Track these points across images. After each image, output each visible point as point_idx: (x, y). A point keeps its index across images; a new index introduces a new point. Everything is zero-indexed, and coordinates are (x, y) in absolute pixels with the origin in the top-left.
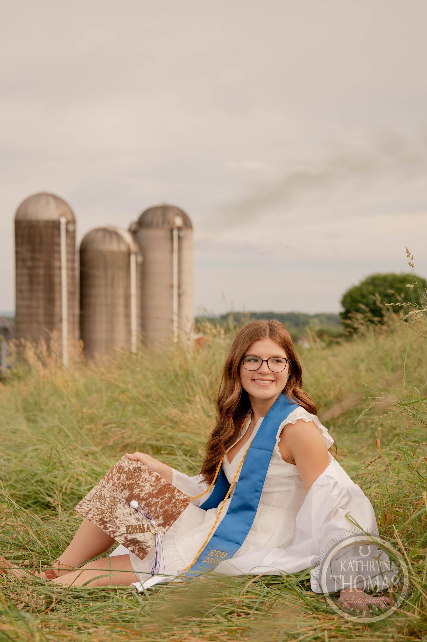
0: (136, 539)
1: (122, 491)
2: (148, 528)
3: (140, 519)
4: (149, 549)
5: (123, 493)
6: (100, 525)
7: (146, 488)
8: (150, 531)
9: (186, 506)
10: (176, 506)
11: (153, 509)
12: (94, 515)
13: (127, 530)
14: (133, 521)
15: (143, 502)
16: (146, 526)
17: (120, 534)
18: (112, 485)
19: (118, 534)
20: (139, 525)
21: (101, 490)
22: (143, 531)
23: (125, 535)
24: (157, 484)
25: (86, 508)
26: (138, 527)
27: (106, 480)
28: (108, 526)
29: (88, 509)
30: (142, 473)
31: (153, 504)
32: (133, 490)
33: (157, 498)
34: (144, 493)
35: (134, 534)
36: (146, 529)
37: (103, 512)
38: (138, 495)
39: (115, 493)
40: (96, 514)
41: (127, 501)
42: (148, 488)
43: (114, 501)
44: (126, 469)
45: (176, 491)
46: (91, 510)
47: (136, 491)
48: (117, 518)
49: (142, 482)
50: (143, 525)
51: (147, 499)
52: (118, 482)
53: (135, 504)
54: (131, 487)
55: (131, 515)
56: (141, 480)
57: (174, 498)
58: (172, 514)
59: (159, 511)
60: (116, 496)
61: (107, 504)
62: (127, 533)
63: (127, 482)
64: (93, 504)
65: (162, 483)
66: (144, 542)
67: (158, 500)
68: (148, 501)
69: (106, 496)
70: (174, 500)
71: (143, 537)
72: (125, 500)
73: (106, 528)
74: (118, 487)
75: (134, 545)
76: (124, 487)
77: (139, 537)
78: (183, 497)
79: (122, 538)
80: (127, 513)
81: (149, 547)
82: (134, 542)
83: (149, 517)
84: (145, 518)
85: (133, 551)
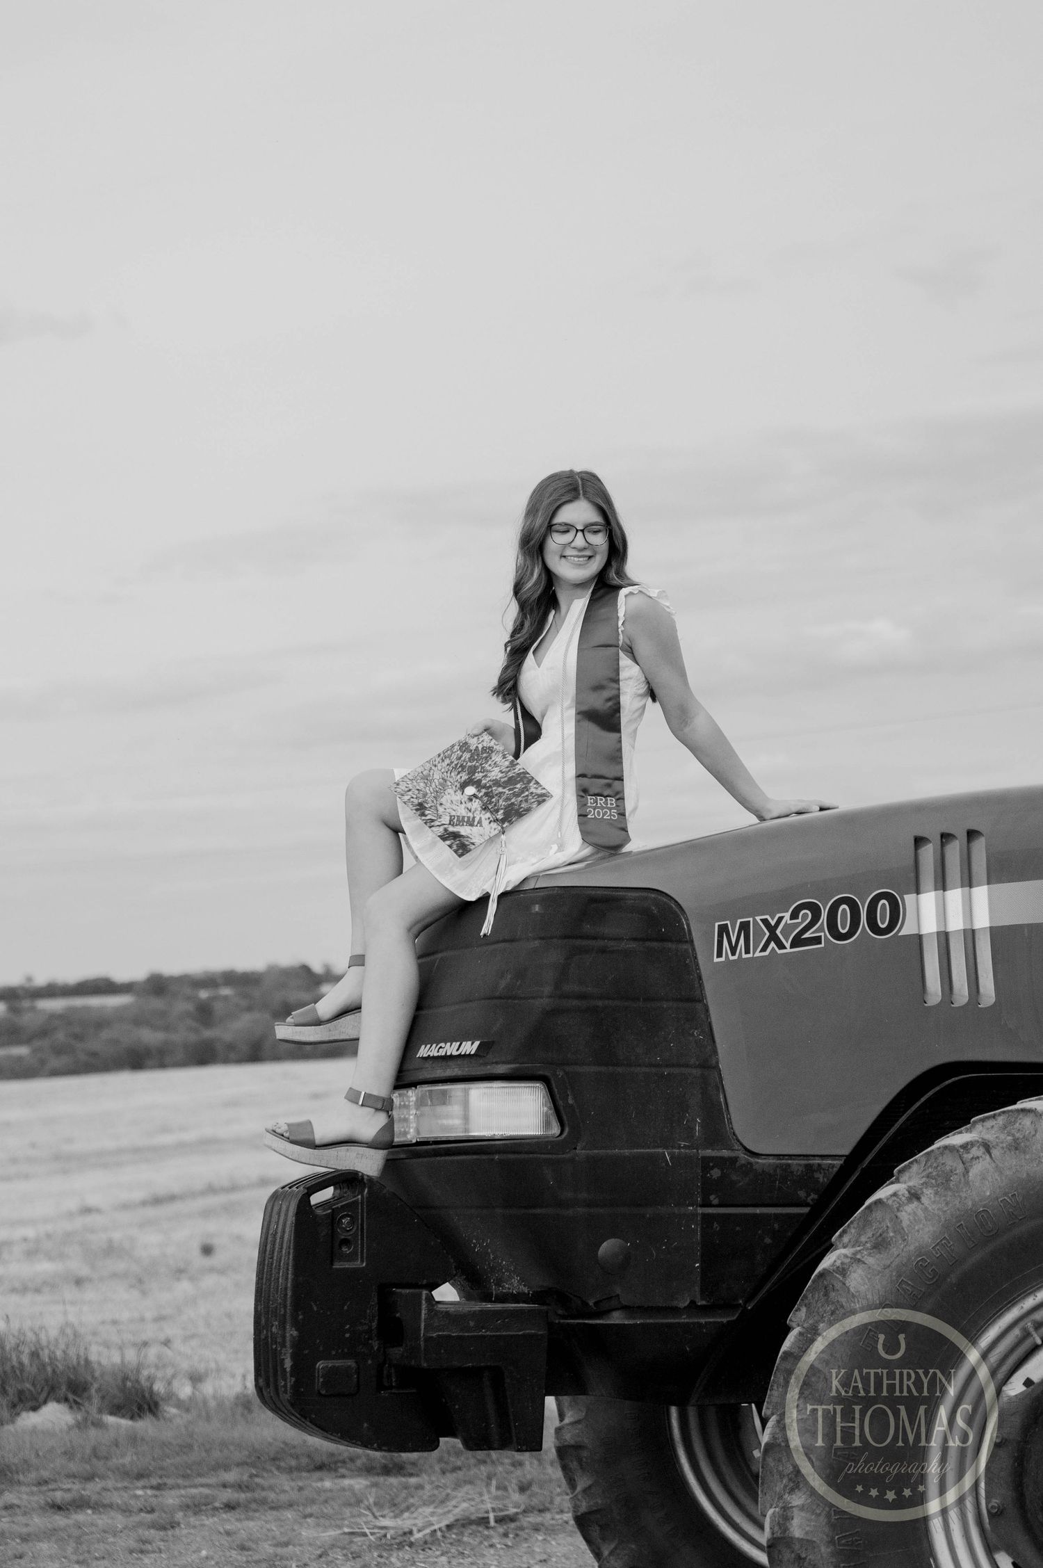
0: (459, 832)
1: (459, 773)
2: (480, 822)
3: (473, 810)
4: (472, 847)
5: (459, 776)
6: (417, 810)
7: (493, 774)
8: (481, 826)
9: (540, 803)
10: (526, 801)
11: (494, 800)
12: (412, 798)
13: (450, 821)
14: (462, 811)
15: (484, 791)
16: (477, 820)
17: (439, 824)
18: (448, 765)
19: (437, 823)
20: (469, 818)
21: (431, 769)
22: (472, 825)
23: (446, 826)
24: (509, 771)
25: (404, 788)
26: (466, 819)
27: (441, 757)
28: (427, 812)
29: (407, 789)
30: (494, 754)
31: (496, 795)
32: (474, 774)
33: (504, 788)
34: (488, 779)
35: (459, 827)
36: (476, 823)
37: (425, 795)
38: (480, 781)
39: (449, 775)
40: (415, 796)
41: (461, 787)
42: (495, 774)
43: (444, 784)
44: (473, 748)
45: (533, 782)
46: (410, 790)
47: (478, 776)
48: (441, 804)
49: (490, 765)
50: (474, 818)
51: (490, 787)
52: (456, 762)
53: (470, 790)
54: (473, 771)
55: (461, 803)
56: (489, 763)
57: (527, 790)
58: (518, 809)
59: (502, 803)
60: (449, 778)
61: (434, 786)
62: (450, 824)
63: (469, 764)
64: (415, 784)
66: (468, 837)
67: (504, 791)
68: (490, 790)
69: (435, 777)
70: (527, 793)
71: (469, 831)
72: (458, 785)
73: (423, 815)
74: (455, 768)
75: (454, 839)
76: (463, 769)
77: (464, 830)
78: (539, 791)
79: (441, 829)
80: (457, 801)
81: (473, 844)
82: (456, 836)
83: (485, 808)
84: (479, 809)
85: (450, 846)
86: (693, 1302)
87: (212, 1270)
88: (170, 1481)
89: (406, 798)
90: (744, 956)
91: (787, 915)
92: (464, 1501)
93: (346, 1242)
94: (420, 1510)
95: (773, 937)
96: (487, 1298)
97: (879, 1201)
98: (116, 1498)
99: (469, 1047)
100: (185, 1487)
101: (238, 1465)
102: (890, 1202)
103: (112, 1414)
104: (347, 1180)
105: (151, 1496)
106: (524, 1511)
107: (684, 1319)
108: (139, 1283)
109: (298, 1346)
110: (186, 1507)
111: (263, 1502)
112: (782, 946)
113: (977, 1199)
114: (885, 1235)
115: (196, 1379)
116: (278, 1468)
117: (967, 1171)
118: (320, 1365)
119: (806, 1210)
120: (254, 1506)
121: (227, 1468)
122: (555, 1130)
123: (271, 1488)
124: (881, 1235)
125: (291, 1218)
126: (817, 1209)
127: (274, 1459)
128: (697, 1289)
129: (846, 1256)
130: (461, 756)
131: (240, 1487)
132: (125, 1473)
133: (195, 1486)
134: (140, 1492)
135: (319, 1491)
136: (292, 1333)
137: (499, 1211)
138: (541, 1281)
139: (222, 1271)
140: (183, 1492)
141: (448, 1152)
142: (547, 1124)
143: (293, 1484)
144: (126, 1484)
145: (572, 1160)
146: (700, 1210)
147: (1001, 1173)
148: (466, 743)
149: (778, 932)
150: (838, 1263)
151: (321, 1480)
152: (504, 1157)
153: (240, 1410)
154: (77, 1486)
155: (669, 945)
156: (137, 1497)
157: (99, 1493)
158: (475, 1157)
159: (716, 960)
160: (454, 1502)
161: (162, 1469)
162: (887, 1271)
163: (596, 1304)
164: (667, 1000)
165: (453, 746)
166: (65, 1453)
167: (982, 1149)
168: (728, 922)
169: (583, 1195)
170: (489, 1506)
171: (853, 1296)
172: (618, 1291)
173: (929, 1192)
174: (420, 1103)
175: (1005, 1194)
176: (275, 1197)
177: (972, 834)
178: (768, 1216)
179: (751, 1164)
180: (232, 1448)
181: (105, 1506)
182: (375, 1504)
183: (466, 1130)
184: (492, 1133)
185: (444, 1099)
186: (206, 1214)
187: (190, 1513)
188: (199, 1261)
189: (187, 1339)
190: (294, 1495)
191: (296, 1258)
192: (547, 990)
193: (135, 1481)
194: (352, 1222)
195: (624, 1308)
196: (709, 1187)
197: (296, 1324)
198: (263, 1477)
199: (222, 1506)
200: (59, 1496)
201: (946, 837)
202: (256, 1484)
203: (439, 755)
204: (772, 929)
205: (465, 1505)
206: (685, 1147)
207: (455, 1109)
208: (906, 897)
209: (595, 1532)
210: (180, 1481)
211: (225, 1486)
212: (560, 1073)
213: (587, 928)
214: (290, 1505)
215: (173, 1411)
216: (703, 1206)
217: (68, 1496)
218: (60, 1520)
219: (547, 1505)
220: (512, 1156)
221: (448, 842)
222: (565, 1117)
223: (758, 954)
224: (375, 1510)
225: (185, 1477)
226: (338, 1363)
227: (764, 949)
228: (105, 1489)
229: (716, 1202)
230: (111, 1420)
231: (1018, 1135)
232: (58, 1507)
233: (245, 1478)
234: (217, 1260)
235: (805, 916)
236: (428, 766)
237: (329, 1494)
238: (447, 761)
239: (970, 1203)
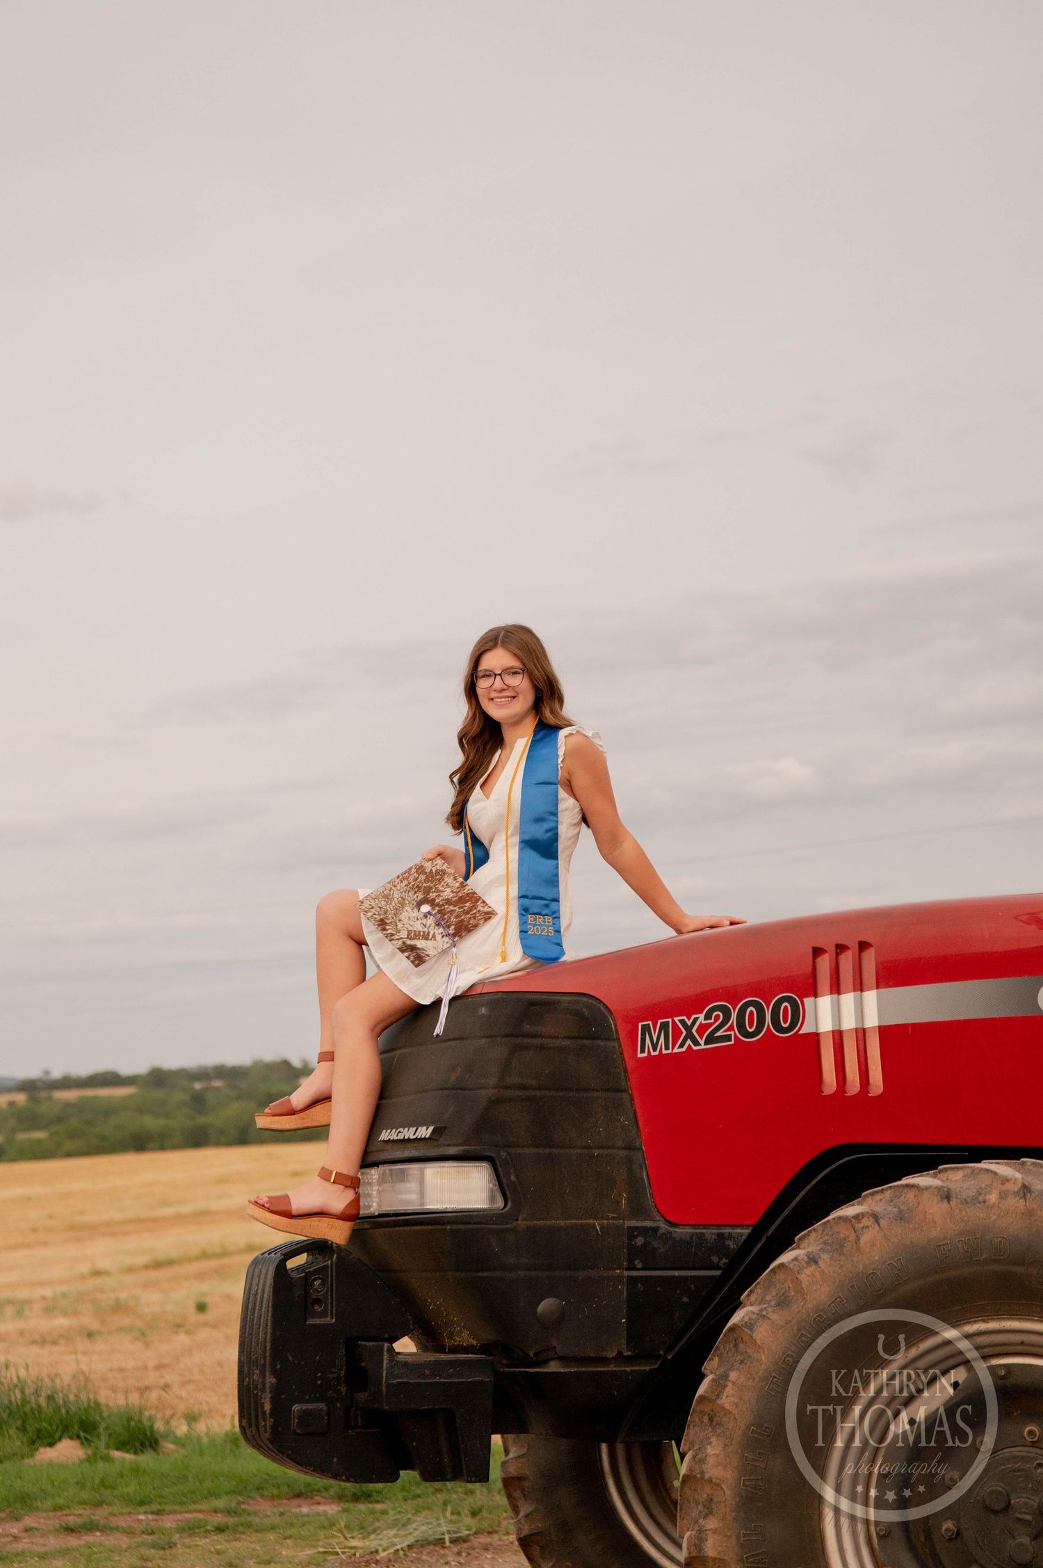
0: (415, 945)
1: (416, 892)
2: (434, 936)
3: (428, 925)
4: (427, 958)
5: (415, 896)
6: (379, 925)
7: (445, 894)
8: (435, 940)
9: (486, 920)
10: (474, 918)
11: (446, 917)
12: (375, 914)
13: (408, 935)
14: (418, 927)
15: (437, 908)
16: (431, 934)
17: (398, 938)
18: (406, 885)
19: (396, 937)
20: (424, 932)
21: (391, 889)
22: (427, 939)
23: (404, 940)
24: (459, 891)
25: (367, 906)
26: (422, 934)
27: (399, 879)
28: (388, 927)
29: (370, 907)
31: (448, 912)
32: (428, 894)
33: (455, 906)
34: (441, 898)
35: (415, 940)
36: (430, 937)
37: (386, 912)
38: (434, 900)
39: (407, 894)
40: (377, 913)
41: (417, 905)
42: (447, 894)
43: (402, 903)
44: (428, 870)
46: (372, 908)
47: (432, 895)
48: (400, 920)
49: (442, 886)
50: (429, 932)
51: (443, 905)
52: (412, 883)
53: (426, 908)
54: (427, 891)
56: (442, 884)
57: (475, 908)
58: (467, 926)
59: (453, 919)
60: (406, 898)
61: (394, 905)
62: (407, 938)
63: (424, 885)
64: (377, 902)
65: (466, 890)
66: (424, 950)
67: (454, 908)
68: (443, 908)
69: (394, 896)
70: (475, 911)
71: (424, 945)
72: (415, 904)
73: (384, 929)
74: (412, 888)
75: (411, 951)
76: (419, 889)
77: (420, 944)
78: (486, 909)
79: (400, 942)
80: (414, 917)
81: (428, 955)
82: (413, 948)
83: (438, 924)
84: (433, 925)
85: (408, 958)
86: (620, 1353)
87: (206, 1325)
88: (167, 1508)
89: (369, 914)
90: (664, 1052)
91: (701, 1017)
92: (423, 1524)
93: (318, 1301)
94: (385, 1532)
95: (690, 1035)
96: (441, 1349)
97: (782, 1265)
98: (122, 1522)
99: (425, 1132)
100: (181, 1513)
101: (227, 1493)
102: (791, 1266)
103: (118, 1449)
104: (318, 1247)
105: (153, 1520)
106: (475, 1533)
107: (612, 1368)
108: (142, 1336)
109: (277, 1392)
110: (181, 1530)
111: (249, 1525)
112: (697, 1043)
113: (867, 1262)
114: (787, 1294)
115: (192, 1418)
116: (262, 1496)
117: (858, 1239)
118: (296, 1407)
119: (718, 1273)
120: (241, 1529)
121: (217, 1496)
122: (500, 1203)
123: (256, 1514)
124: (783, 1294)
125: (270, 1281)
126: (728, 1271)
127: (258, 1489)
128: (624, 1341)
129: (754, 1313)
130: (418, 878)
131: (229, 1512)
132: (129, 1501)
133: (190, 1512)
134: (142, 1517)
135: (297, 1516)
136: (270, 1380)
137: (450, 1274)
138: (487, 1335)
139: (214, 1326)
140: (179, 1517)
141: (406, 1223)
142: (492, 1199)
143: (275, 1510)
144: (129, 1510)
145: (514, 1230)
146: (626, 1273)
147: (888, 1239)
148: (422, 866)
149: (694, 1031)
150: (746, 1319)
151: (300, 1506)
152: (454, 1227)
153: (229, 1445)
154: (88, 1512)
155: (598, 1042)
156: (139, 1521)
157: (107, 1518)
158: (430, 1227)
159: (640, 1055)
160: (414, 1526)
161: (161, 1497)
162: (788, 1326)
163: (535, 1355)
164: (597, 1091)
165: (410, 869)
166: (77, 1483)
167: (872, 1219)
168: (650, 1022)
169: (524, 1260)
170: (445, 1529)
171: (760, 1347)
172: (555, 1343)
173: (825, 1256)
174: (382, 1180)
175: (892, 1258)
176: (255, 1262)
177: (863, 946)
178: (685, 1279)
179: (670, 1233)
180: (221, 1479)
181: (111, 1529)
182: (346, 1527)
183: (422, 1204)
184: (444, 1207)
185: (403, 1177)
186: (201, 1276)
187: (185, 1535)
188: (194, 1317)
189: (184, 1384)
190: (276, 1520)
191: (273, 1316)
192: (493, 1081)
193: (138, 1507)
194: (324, 1283)
195: (560, 1358)
196: (634, 1253)
197: (274, 1372)
198: (249, 1504)
199: (213, 1529)
200: (72, 1520)
201: (841, 948)
202: (242, 1510)
203: (398, 877)
204: (688, 1029)
205: (424, 1528)
206: (613, 1218)
207: (413, 1185)
208: (806, 1000)
209: (536, 1551)
210: (177, 1508)
211: (215, 1511)
212: (504, 1154)
213: (527, 1028)
214: (273, 1528)
215: (171, 1446)
216: (627, 1269)
217: (79, 1521)
218: (72, 1541)
219: (495, 1528)
220: (462, 1227)
221: (406, 954)
222: (508, 1193)
223: (676, 1050)
224: (345, 1532)
225: (182, 1503)
226: (311, 1406)
227: (681, 1046)
228: (112, 1514)
229: (640, 1266)
230: (116, 1454)
231: (903, 1207)
232: (71, 1530)
233: (234, 1504)
234: (209, 1316)
235: (717, 1017)
236: (389, 886)
237: (306, 1519)
238: (405, 882)
239: (861, 1267)
